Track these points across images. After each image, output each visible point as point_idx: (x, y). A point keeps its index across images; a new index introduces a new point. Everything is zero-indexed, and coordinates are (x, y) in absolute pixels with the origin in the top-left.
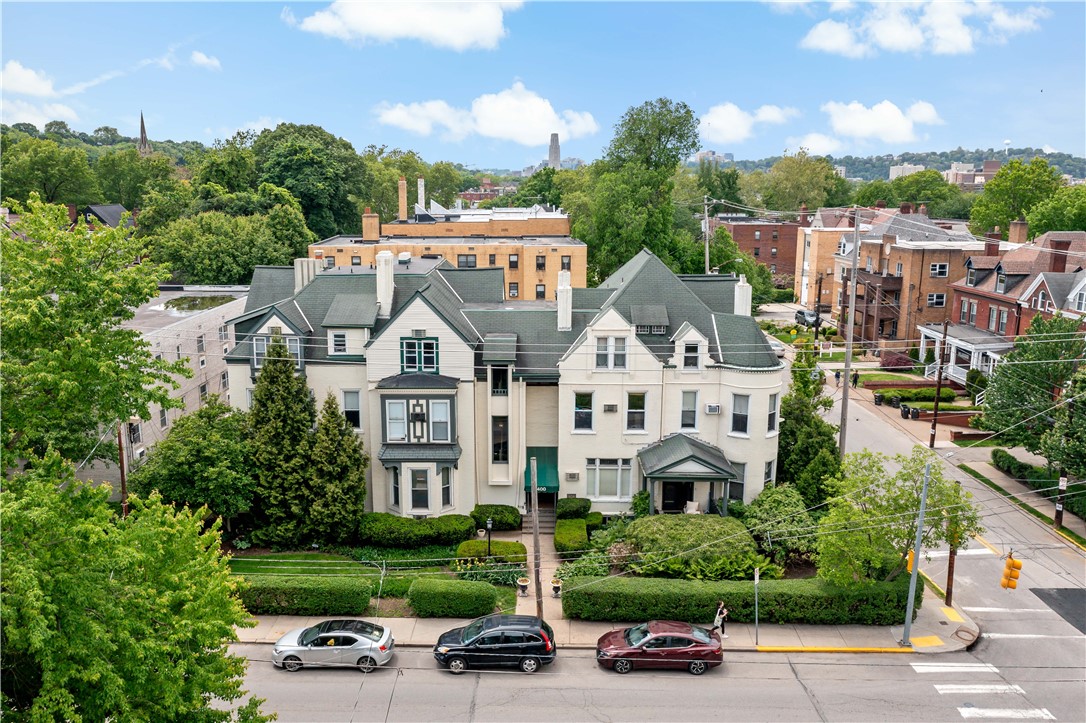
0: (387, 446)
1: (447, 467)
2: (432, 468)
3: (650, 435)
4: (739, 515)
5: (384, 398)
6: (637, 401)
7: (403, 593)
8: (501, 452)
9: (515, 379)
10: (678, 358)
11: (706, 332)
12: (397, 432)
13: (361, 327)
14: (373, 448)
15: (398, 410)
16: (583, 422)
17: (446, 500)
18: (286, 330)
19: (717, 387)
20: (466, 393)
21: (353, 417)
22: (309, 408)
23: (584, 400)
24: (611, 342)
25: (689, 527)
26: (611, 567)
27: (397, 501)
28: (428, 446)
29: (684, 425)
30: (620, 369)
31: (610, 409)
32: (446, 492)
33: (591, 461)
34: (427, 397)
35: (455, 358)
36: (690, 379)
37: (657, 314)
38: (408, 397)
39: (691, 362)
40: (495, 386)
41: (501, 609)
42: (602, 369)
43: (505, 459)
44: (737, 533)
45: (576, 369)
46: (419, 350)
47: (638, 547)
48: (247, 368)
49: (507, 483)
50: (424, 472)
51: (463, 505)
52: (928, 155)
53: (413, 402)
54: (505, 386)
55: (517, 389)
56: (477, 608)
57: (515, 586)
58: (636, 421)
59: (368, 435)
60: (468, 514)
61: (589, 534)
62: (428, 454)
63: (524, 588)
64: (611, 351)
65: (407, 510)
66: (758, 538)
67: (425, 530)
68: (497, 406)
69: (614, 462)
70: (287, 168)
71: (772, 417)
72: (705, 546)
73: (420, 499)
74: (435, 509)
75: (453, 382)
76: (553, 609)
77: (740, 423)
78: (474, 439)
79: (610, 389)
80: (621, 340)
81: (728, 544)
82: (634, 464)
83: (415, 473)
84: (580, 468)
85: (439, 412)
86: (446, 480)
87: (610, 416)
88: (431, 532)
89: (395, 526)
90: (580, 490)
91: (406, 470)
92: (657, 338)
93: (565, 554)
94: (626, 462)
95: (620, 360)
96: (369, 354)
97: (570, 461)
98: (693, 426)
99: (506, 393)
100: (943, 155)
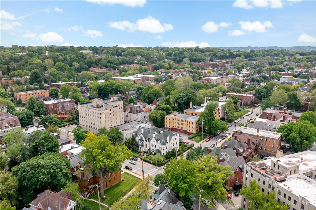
2: (141, 147)
3: (156, 148)
5: (139, 141)
10: (158, 143)
16: (152, 146)
20: (144, 142)
28: (141, 145)
29: (158, 148)
34: (142, 142)
35: (144, 139)
36: (159, 145)
42: (153, 142)
43: (147, 147)
45: (151, 142)
46: (142, 138)
49: (147, 149)
51: (144, 150)
69: (154, 150)
70: (178, 98)
77: (161, 149)
78: (145, 145)
79: (154, 144)
80: (154, 140)
86: (143, 148)
87: (154, 146)
90: (152, 151)
97: (151, 149)
99: (147, 142)
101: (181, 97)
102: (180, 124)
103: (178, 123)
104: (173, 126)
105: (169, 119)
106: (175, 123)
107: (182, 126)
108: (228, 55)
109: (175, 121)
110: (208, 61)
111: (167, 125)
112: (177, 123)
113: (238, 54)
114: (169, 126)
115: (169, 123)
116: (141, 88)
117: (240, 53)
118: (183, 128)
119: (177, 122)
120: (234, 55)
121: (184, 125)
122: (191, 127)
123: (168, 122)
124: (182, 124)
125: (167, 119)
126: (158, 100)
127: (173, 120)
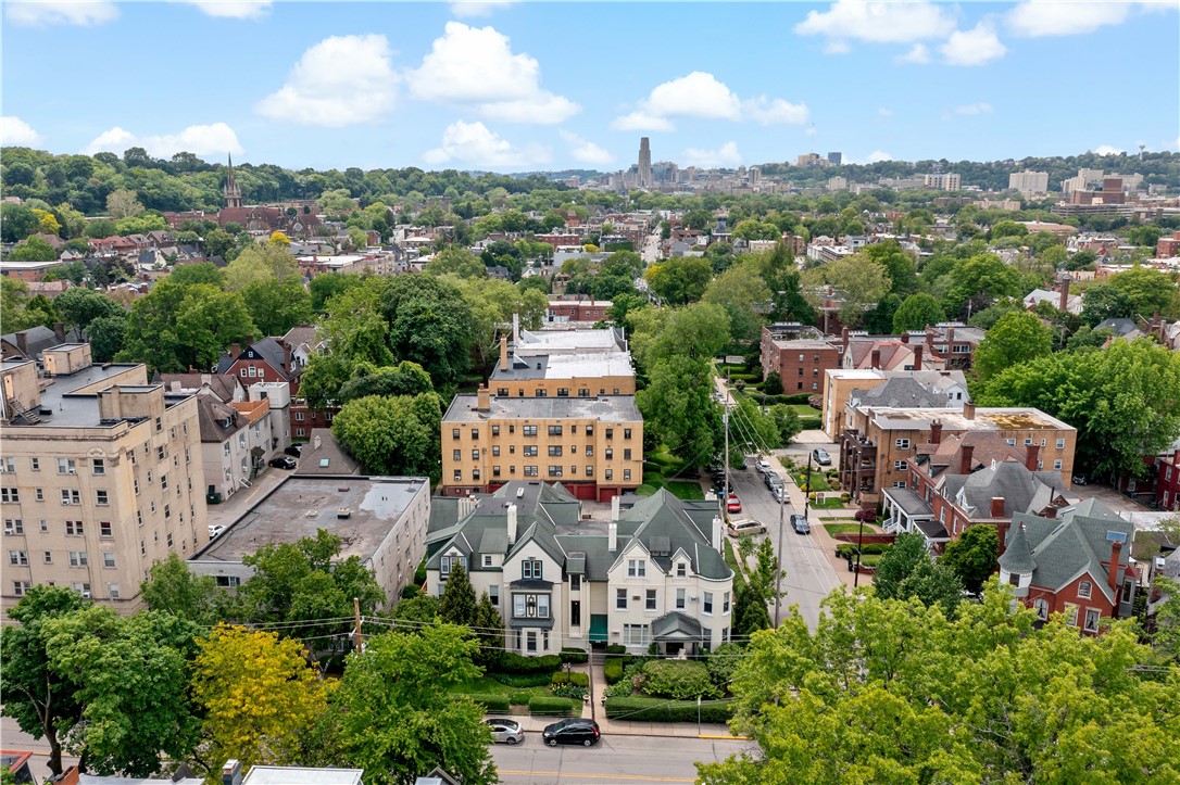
0: (514, 618)
1: (546, 630)
2: (538, 631)
3: (658, 612)
4: (705, 660)
5: (513, 594)
6: (651, 593)
7: (525, 703)
8: (576, 620)
9: (584, 581)
10: (674, 570)
11: (691, 554)
12: (520, 612)
13: (501, 553)
14: (507, 620)
15: (520, 600)
16: (622, 604)
17: (546, 647)
18: (459, 554)
19: (695, 587)
20: (557, 591)
21: (495, 600)
22: (473, 598)
23: (622, 593)
24: (637, 563)
25: (675, 668)
26: (634, 688)
27: (519, 647)
28: (537, 619)
29: (678, 607)
30: (641, 577)
31: (637, 598)
32: (546, 642)
33: (626, 626)
34: (537, 594)
35: (552, 571)
36: (681, 582)
37: (663, 543)
38: (526, 594)
39: (682, 573)
40: (573, 583)
41: (574, 712)
42: (632, 577)
43: (578, 623)
44: (700, 672)
45: (617, 576)
46: (532, 566)
47: (648, 678)
48: (438, 572)
49: (579, 636)
50: (534, 634)
51: (555, 650)
52: (1053, 160)
53: (529, 596)
54: (579, 584)
55: (585, 587)
56: (563, 711)
57: (582, 699)
58: (651, 604)
59: (503, 608)
60: (557, 654)
61: (624, 667)
62: (537, 623)
63: (587, 701)
64: (637, 567)
65: (525, 652)
66: (712, 675)
67: (534, 665)
68: (574, 595)
69: (639, 626)
71: (726, 604)
72: (682, 680)
73: (532, 646)
74: (540, 652)
75: (549, 585)
76: (601, 711)
77: (708, 607)
78: (561, 613)
79: (636, 587)
80: (642, 562)
81: (695, 679)
82: (650, 627)
83: (529, 634)
84: (620, 629)
85: (542, 601)
86: (546, 635)
87: (636, 601)
88: (537, 666)
89: (519, 662)
90: (620, 641)
91: (525, 631)
92: (663, 560)
93: (610, 681)
94: (646, 626)
95: (642, 572)
96: (504, 568)
97: (615, 625)
98: (683, 607)
99: (579, 589)
100: (1070, 159)
101: (431, 321)
102: (543, 452)
103: (527, 449)
104: (497, 473)
105: (475, 437)
106: (505, 451)
107: (557, 461)
108: (276, 184)
109: (505, 441)
110: (235, 200)
111: (458, 473)
112: (519, 451)
113: (313, 183)
114: (476, 477)
115: (476, 458)
116: (92, 302)
117: (321, 180)
118: (560, 469)
119: (519, 441)
120: (297, 186)
121: (566, 451)
122: (618, 455)
123: (466, 456)
124: (556, 451)
125: (456, 437)
126: (251, 355)
127: (496, 434)
